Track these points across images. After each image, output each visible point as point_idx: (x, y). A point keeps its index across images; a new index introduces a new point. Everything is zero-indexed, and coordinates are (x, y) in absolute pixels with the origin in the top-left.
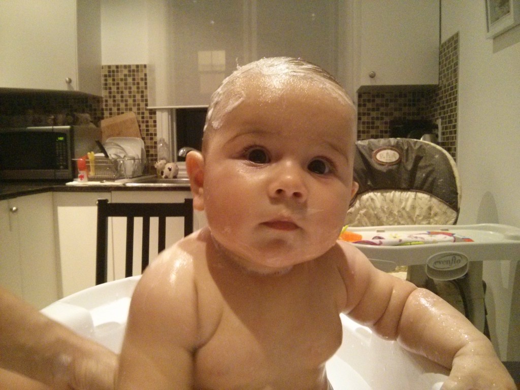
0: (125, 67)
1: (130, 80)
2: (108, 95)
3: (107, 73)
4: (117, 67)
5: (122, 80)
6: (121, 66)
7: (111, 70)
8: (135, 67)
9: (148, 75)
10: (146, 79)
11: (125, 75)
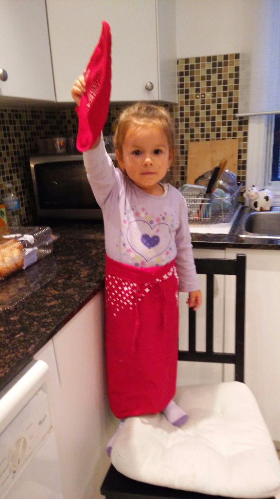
0: (209, 59)
1: (214, 77)
2: (184, 100)
3: (184, 71)
4: (198, 60)
5: (203, 78)
6: (203, 58)
7: (189, 64)
8: (223, 58)
9: (240, 69)
10: (237, 75)
11: (208, 71)
